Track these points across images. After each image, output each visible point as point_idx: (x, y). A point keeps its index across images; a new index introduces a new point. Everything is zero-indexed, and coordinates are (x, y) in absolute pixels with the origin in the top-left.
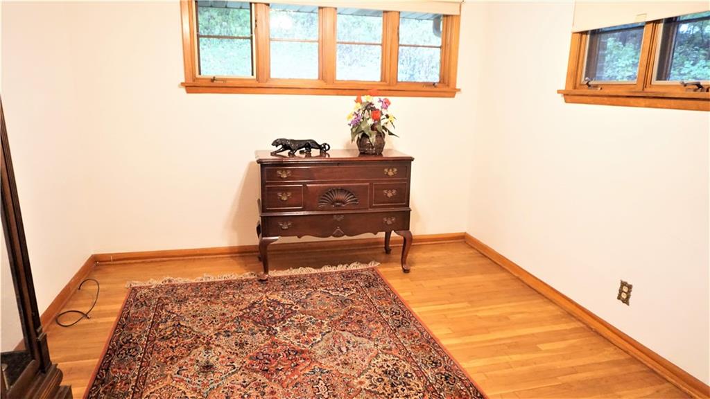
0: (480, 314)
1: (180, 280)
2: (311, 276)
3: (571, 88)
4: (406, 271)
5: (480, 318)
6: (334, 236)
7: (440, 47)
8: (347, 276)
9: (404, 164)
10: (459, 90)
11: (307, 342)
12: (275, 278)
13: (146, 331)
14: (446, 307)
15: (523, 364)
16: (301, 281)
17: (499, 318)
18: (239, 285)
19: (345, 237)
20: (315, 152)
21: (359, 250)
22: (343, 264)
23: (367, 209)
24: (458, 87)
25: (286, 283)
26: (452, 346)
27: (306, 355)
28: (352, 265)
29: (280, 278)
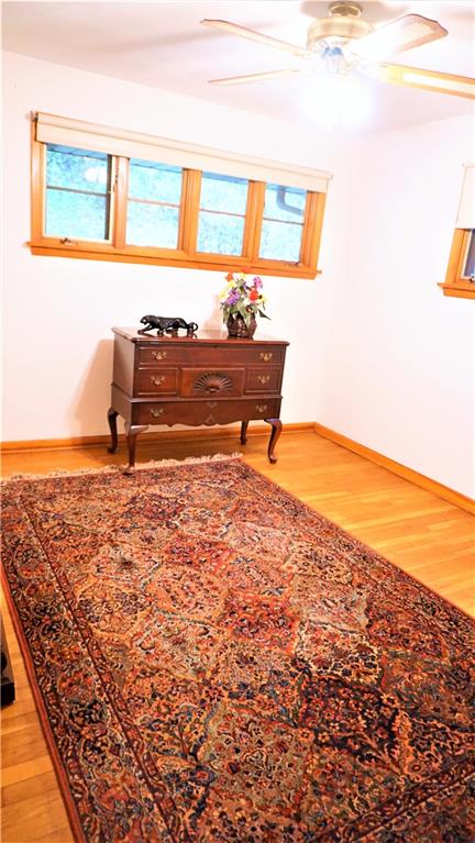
0: (365, 501)
1: (34, 477)
2: (177, 468)
3: (451, 282)
4: (273, 462)
5: (365, 504)
6: (206, 424)
7: (302, 224)
8: (218, 467)
9: (279, 349)
10: (320, 272)
11: (214, 534)
12: (139, 471)
13: (30, 532)
14: (328, 495)
15: (422, 542)
16: (170, 473)
17: (384, 504)
18: (104, 479)
19: (217, 426)
20: (182, 332)
21: (213, 440)
22: (207, 455)
23: (240, 396)
24: (319, 269)
25: (157, 476)
26: (355, 530)
27: (221, 546)
28: (216, 456)
29: (145, 471)
